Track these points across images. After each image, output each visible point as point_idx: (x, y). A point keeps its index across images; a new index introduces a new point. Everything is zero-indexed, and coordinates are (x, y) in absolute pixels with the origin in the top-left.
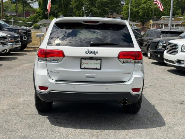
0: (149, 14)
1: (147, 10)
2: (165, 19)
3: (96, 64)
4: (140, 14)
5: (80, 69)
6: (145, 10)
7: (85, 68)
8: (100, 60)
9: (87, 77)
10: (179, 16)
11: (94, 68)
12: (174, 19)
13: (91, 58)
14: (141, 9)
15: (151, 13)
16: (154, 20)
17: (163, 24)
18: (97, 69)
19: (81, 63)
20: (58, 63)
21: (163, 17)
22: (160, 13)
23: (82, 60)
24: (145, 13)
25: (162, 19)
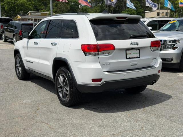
0: (15, 8)
1: (12, 5)
2: (32, 14)
3: (136, 53)
4: (6, 8)
5: (126, 59)
6: (10, 5)
7: (129, 58)
8: (139, 50)
9: (131, 65)
10: (44, 12)
11: (135, 57)
12: (40, 14)
13: (133, 49)
14: (6, 3)
15: (18, 8)
16: (22, 15)
17: (31, 19)
18: (137, 57)
19: (126, 54)
20: (109, 56)
21: (30, 12)
22: (26, 8)
23: (127, 51)
24: (11, 8)
25: (29, 14)
